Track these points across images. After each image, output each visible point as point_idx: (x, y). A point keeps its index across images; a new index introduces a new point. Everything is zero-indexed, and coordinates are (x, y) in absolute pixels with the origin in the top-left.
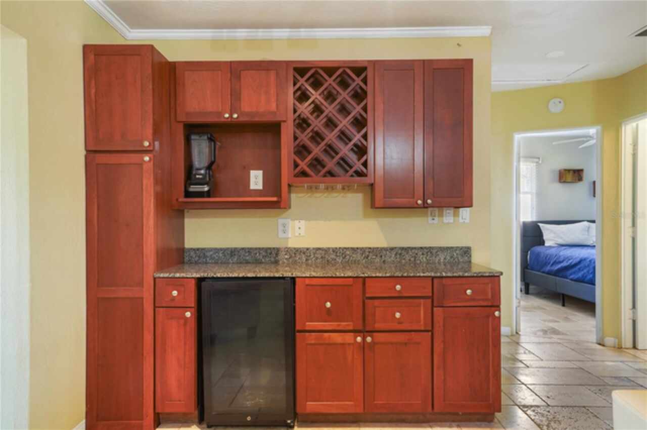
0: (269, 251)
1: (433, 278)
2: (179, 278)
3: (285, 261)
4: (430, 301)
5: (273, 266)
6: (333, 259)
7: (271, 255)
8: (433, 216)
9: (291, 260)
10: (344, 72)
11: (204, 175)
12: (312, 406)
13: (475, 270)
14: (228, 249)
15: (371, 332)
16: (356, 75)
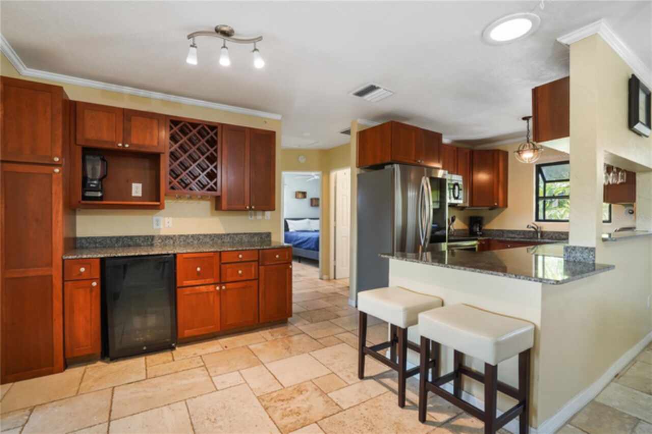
0: (146, 238)
1: (259, 250)
2: (86, 258)
3: (159, 244)
4: (257, 263)
5: (149, 248)
6: (192, 242)
7: (149, 240)
8: (251, 215)
9: (162, 243)
10: (203, 128)
11: (97, 185)
12: (188, 333)
13: (273, 245)
14: (114, 237)
15: (224, 283)
16: (211, 130)
